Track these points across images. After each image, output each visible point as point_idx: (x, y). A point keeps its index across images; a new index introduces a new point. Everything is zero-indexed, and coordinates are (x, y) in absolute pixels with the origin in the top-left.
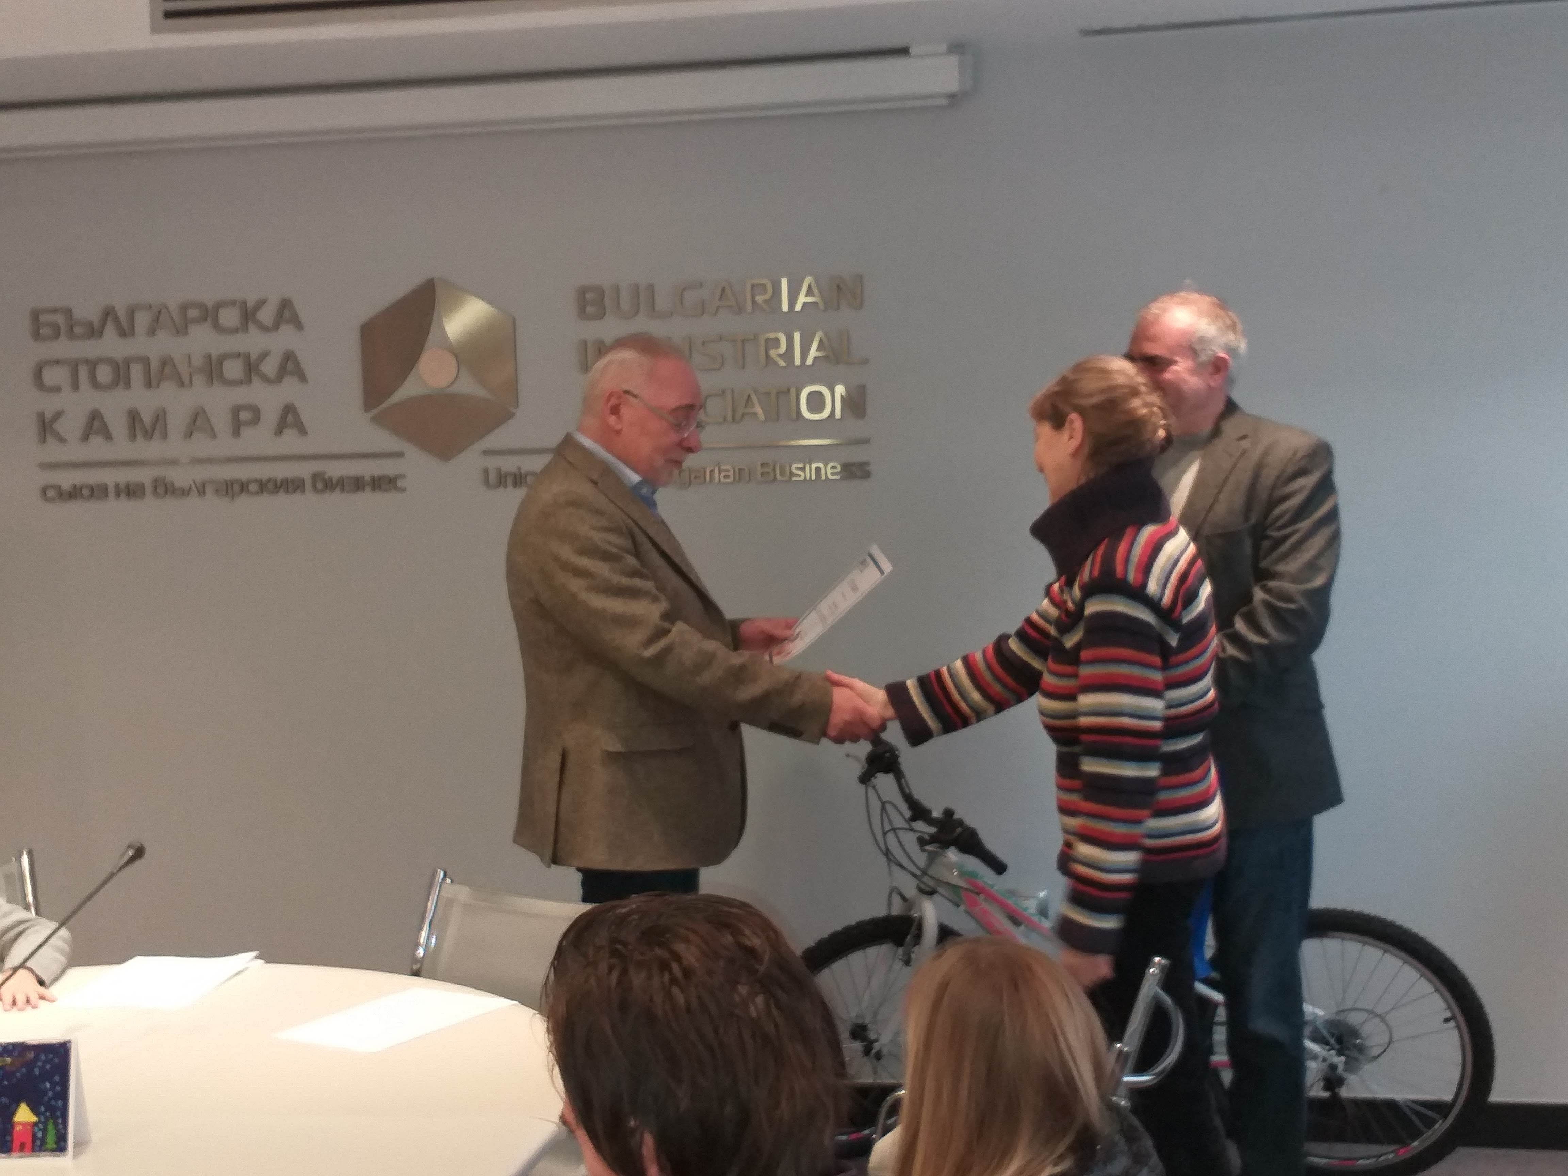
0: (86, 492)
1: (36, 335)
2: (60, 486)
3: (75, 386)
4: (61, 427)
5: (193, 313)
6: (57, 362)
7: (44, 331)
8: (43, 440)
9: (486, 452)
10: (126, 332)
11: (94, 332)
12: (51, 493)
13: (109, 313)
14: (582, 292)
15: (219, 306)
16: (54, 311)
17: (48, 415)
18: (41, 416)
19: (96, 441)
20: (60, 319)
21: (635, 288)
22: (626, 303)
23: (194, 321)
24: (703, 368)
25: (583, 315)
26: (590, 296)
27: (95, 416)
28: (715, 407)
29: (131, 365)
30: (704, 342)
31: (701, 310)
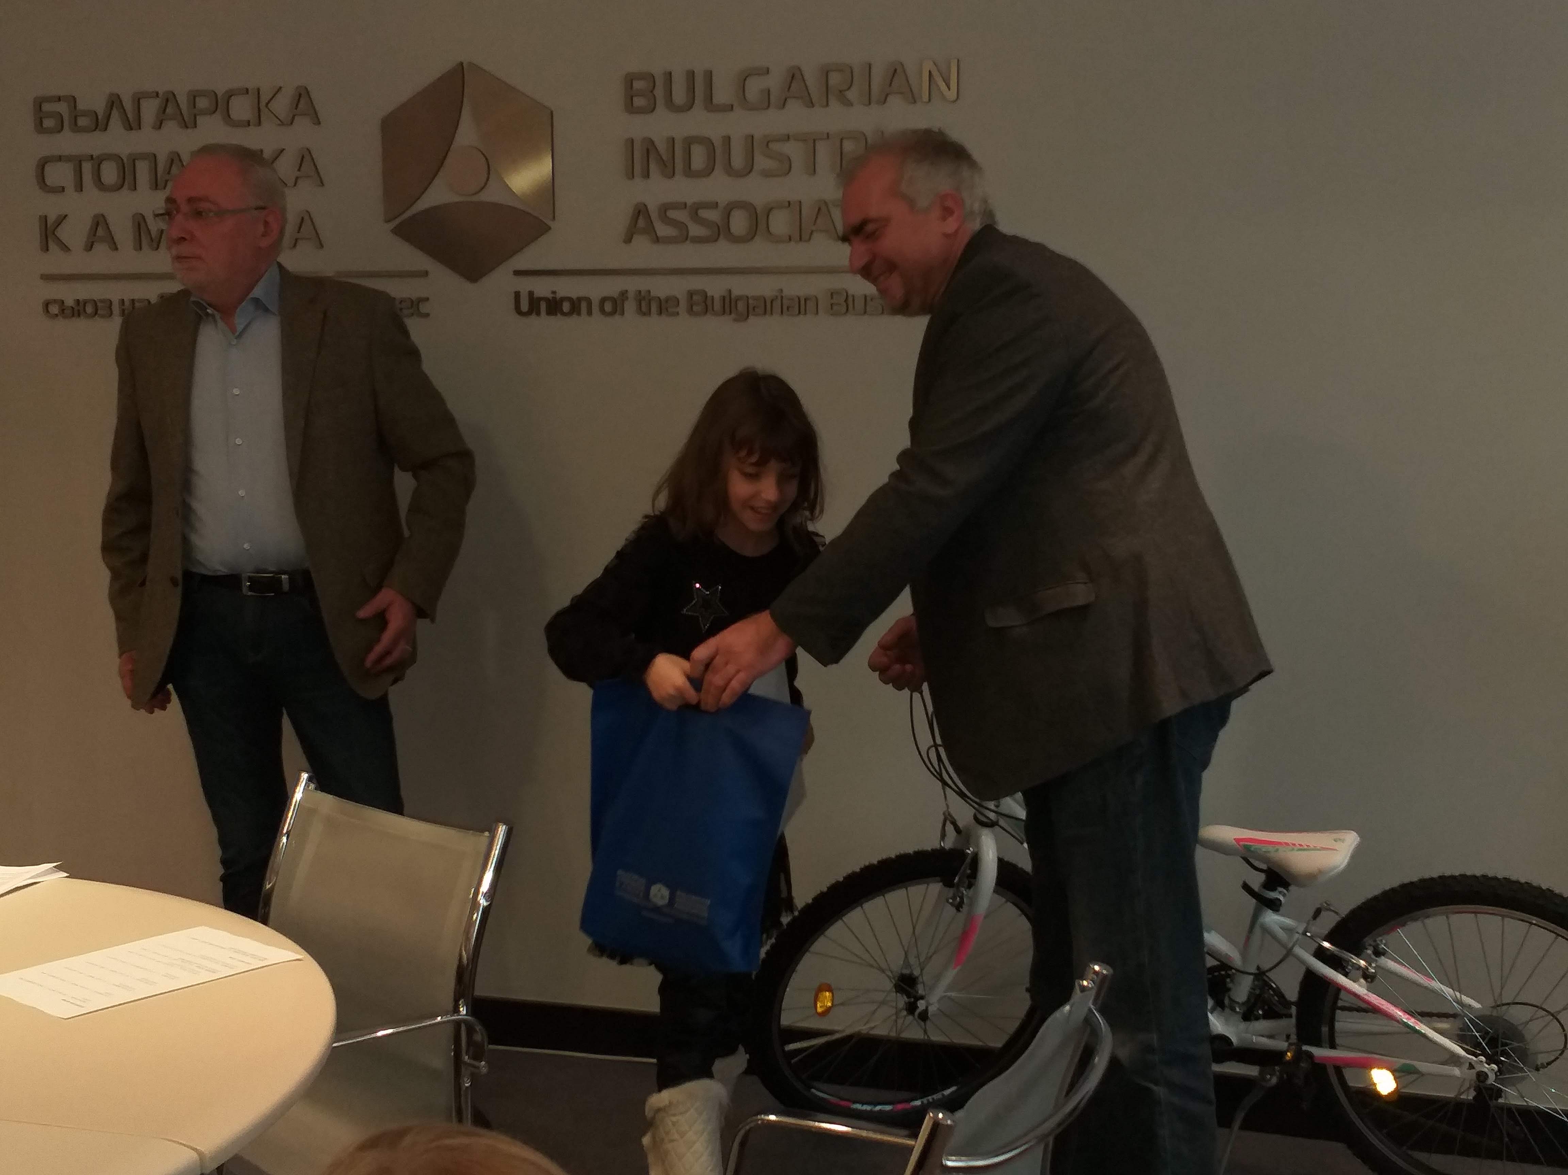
0: (89, 309)
1: (40, 127)
2: (63, 302)
3: (79, 187)
4: (64, 233)
5: (203, 103)
6: (60, 158)
7: (48, 123)
8: (46, 249)
9: (517, 273)
10: (133, 124)
11: (100, 124)
12: (54, 309)
13: (114, 101)
14: (630, 80)
15: (230, 95)
16: (59, 99)
17: (51, 219)
18: (44, 219)
19: (101, 249)
20: (62, 108)
21: (691, 75)
22: (679, 96)
23: (203, 113)
24: (767, 174)
25: (630, 108)
26: (638, 85)
27: (99, 222)
28: (780, 223)
29: (137, 162)
30: (768, 142)
31: (766, 102)
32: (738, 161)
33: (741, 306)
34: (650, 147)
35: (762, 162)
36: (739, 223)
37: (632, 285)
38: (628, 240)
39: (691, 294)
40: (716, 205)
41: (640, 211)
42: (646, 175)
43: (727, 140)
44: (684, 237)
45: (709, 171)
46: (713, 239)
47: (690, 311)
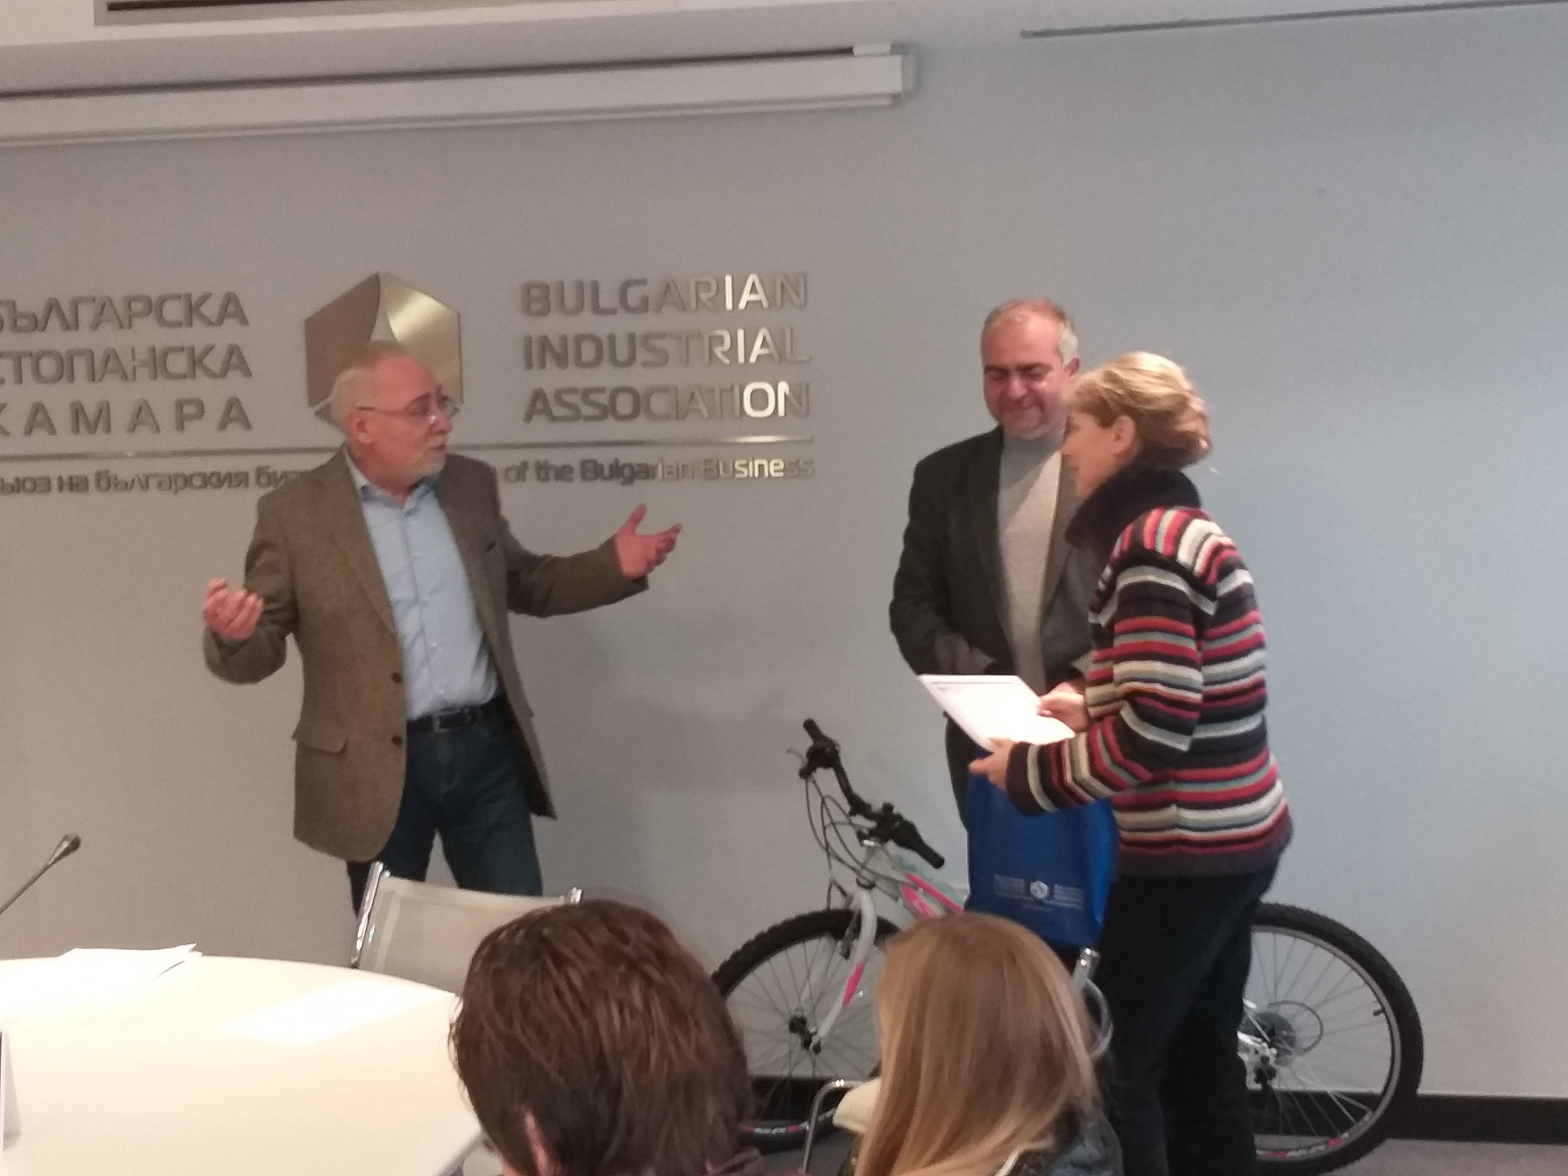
0: (29, 485)
2: (3, 480)
3: (19, 379)
4: (4, 419)
5: (137, 307)
10: (70, 324)
11: (38, 324)
13: (53, 306)
14: (527, 288)
15: (162, 301)
19: (40, 434)
20: (3, 311)
21: (580, 285)
22: (570, 300)
23: (138, 315)
24: (646, 364)
25: (528, 311)
26: (535, 292)
27: (38, 409)
28: (658, 404)
29: (75, 358)
30: (647, 337)
31: (644, 306)
32: (622, 353)
33: (627, 472)
34: (545, 342)
35: (642, 355)
36: (624, 404)
37: (533, 456)
38: (528, 418)
39: (584, 463)
40: (601, 390)
41: (538, 395)
42: (543, 365)
43: (612, 338)
44: (576, 416)
45: (596, 362)
46: (602, 417)
47: (584, 477)
